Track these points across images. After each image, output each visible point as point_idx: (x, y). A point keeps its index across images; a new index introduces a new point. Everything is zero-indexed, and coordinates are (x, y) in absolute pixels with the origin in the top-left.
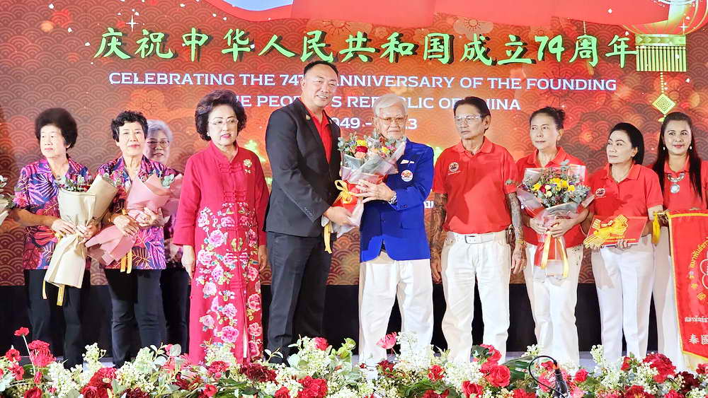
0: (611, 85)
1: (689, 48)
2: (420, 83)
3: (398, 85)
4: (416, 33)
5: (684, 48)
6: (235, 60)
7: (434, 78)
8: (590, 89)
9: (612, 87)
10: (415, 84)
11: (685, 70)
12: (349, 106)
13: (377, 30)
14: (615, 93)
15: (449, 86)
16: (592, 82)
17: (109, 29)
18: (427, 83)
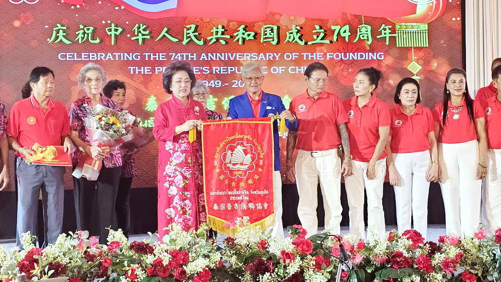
0: (380, 56)
1: (430, 32)
2: (258, 57)
3: (245, 59)
4: (255, 25)
5: (427, 32)
6: (140, 44)
7: (267, 54)
8: (367, 59)
9: (381, 57)
10: (255, 58)
11: (427, 46)
12: (214, 73)
13: (231, 24)
14: (383, 61)
15: (277, 59)
16: (368, 54)
17: (58, 25)
18: (263, 57)
